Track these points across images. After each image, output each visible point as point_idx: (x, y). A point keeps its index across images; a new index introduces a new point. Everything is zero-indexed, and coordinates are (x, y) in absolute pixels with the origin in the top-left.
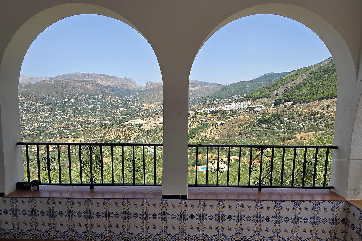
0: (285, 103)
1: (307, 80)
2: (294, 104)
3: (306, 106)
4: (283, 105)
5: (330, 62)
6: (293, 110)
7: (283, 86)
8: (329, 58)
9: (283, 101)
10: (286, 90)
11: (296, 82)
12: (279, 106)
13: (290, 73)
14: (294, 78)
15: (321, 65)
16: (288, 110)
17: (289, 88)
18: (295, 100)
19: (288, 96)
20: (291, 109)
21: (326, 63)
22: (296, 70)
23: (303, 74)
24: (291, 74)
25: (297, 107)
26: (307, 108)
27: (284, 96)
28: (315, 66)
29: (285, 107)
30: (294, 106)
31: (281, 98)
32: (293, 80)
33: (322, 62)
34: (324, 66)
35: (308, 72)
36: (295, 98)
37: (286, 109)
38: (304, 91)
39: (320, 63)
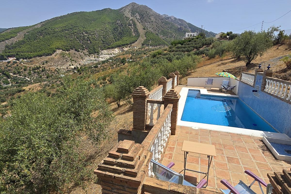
0: (8, 58)
1: (26, 38)
2: (18, 59)
3: (29, 62)
4: (7, 61)
5: (42, 26)
6: (18, 65)
7: (3, 42)
8: (41, 22)
9: (5, 57)
10: (7, 47)
11: (15, 40)
12: (2, 62)
13: (7, 29)
14: (12, 35)
15: (36, 27)
16: (13, 66)
17: (9, 44)
18: (18, 56)
19: (10, 52)
20: (16, 64)
21: (39, 26)
22: (13, 28)
23: (21, 33)
24: (9, 31)
25: (20, 63)
26: (30, 63)
27: (6, 52)
28: (30, 27)
29: (9, 62)
30: (18, 61)
31: (3, 54)
32: (12, 37)
33: (36, 25)
34: (38, 28)
35: (25, 31)
36: (17, 54)
37: (10, 64)
38: (24, 48)
39: (34, 25)
